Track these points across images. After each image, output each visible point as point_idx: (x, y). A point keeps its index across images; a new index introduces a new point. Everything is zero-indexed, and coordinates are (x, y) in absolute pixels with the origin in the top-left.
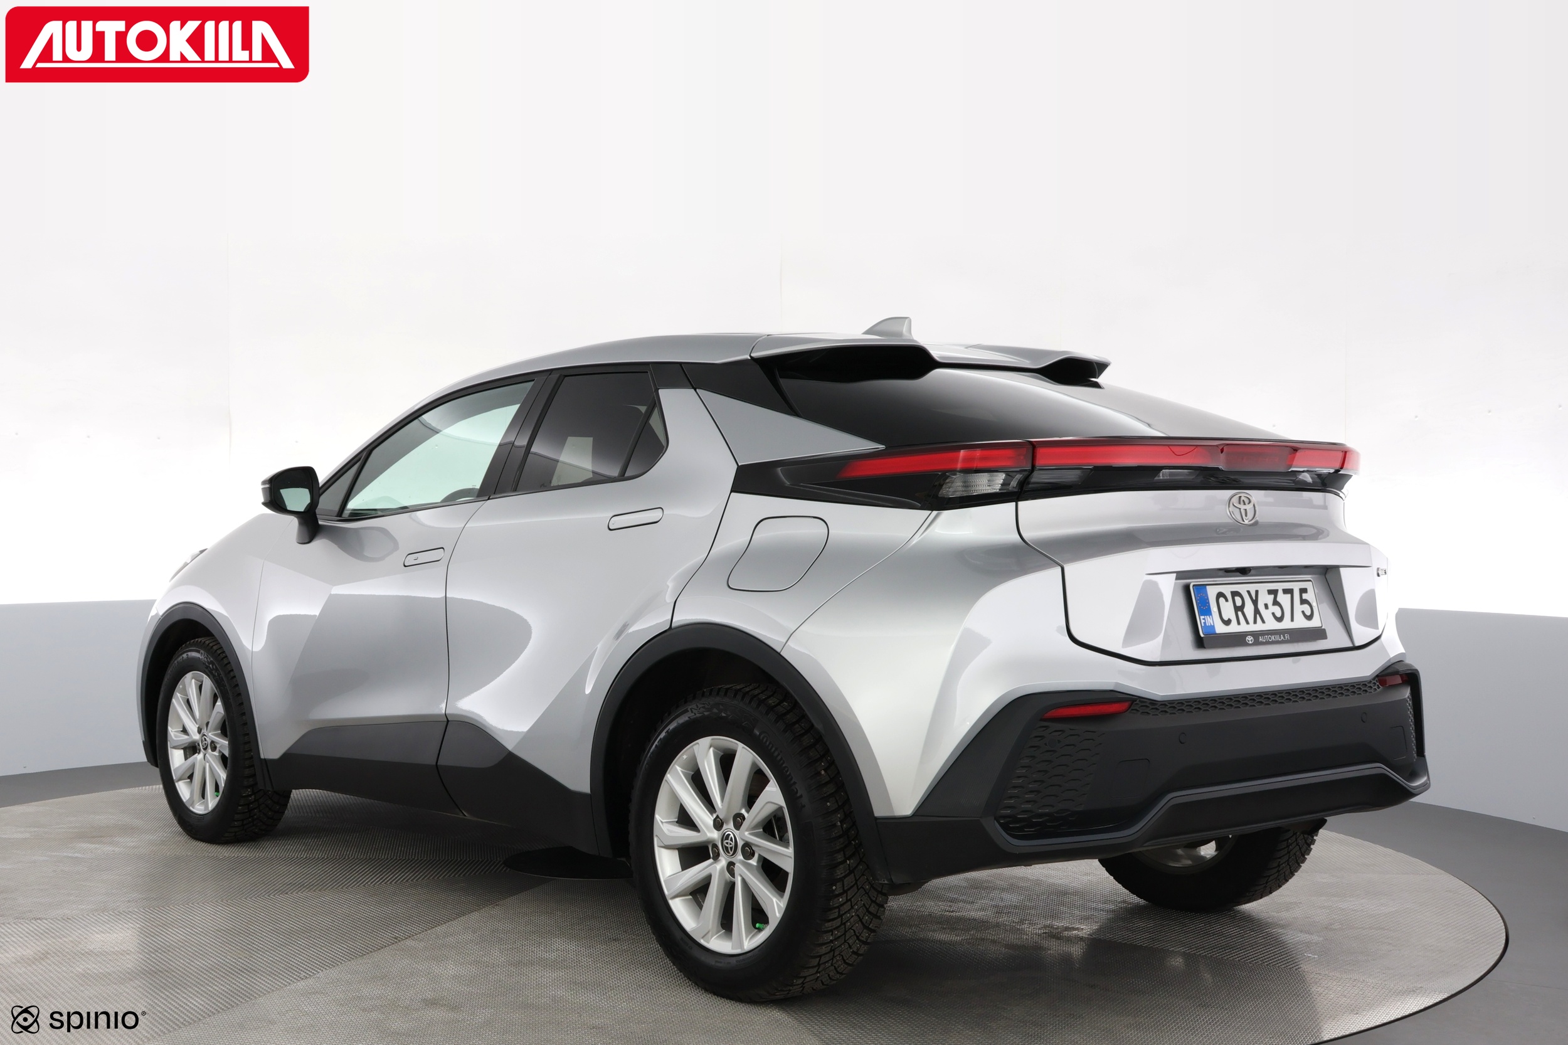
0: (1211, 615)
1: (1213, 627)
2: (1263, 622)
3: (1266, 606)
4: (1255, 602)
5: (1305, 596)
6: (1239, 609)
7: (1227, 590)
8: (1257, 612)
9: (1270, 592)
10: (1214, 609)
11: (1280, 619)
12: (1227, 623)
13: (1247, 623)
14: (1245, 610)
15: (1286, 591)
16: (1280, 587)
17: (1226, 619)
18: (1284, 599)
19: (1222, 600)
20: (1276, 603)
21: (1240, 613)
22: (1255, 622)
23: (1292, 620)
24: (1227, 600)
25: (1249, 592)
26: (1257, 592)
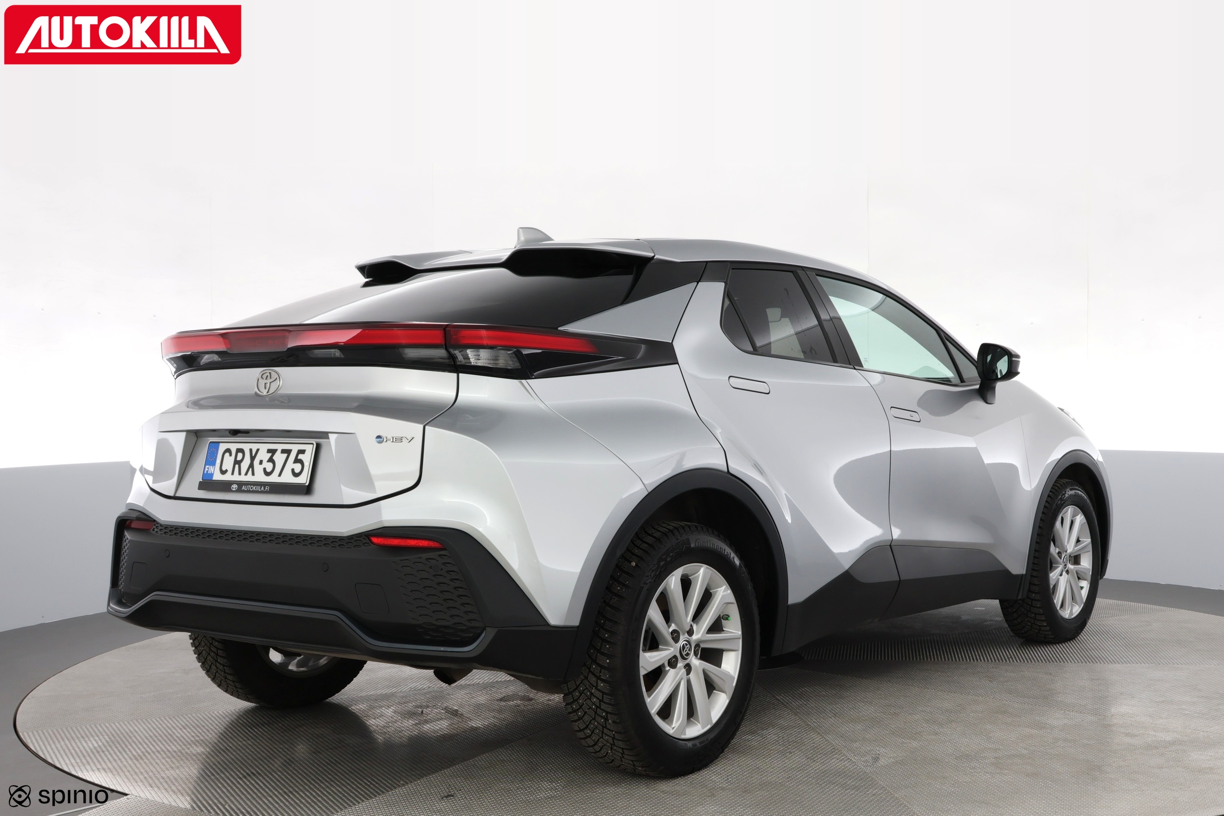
0: (215, 466)
1: (212, 475)
2: (253, 474)
3: (261, 462)
4: (253, 458)
5: (300, 457)
6: (237, 463)
7: (233, 447)
8: (251, 466)
9: (269, 451)
10: (218, 461)
11: (268, 474)
12: (223, 472)
13: (240, 474)
14: (242, 464)
15: (283, 451)
16: (280, 447)
17: (224, 469)
18: (279, 458)
19: (227, 454)
20: (271, 460)
21: (237, 466)
22: (246, 474)
23: (280, 475)
24: (231, 455)
25: (251, 450)
26: (258, 450)
